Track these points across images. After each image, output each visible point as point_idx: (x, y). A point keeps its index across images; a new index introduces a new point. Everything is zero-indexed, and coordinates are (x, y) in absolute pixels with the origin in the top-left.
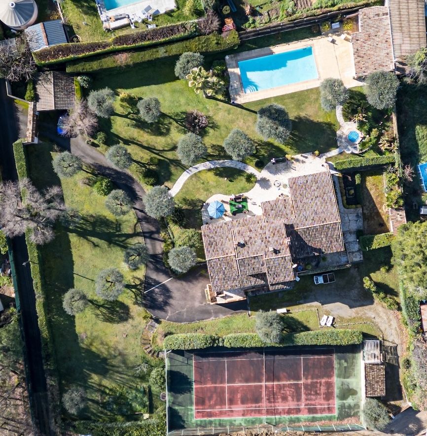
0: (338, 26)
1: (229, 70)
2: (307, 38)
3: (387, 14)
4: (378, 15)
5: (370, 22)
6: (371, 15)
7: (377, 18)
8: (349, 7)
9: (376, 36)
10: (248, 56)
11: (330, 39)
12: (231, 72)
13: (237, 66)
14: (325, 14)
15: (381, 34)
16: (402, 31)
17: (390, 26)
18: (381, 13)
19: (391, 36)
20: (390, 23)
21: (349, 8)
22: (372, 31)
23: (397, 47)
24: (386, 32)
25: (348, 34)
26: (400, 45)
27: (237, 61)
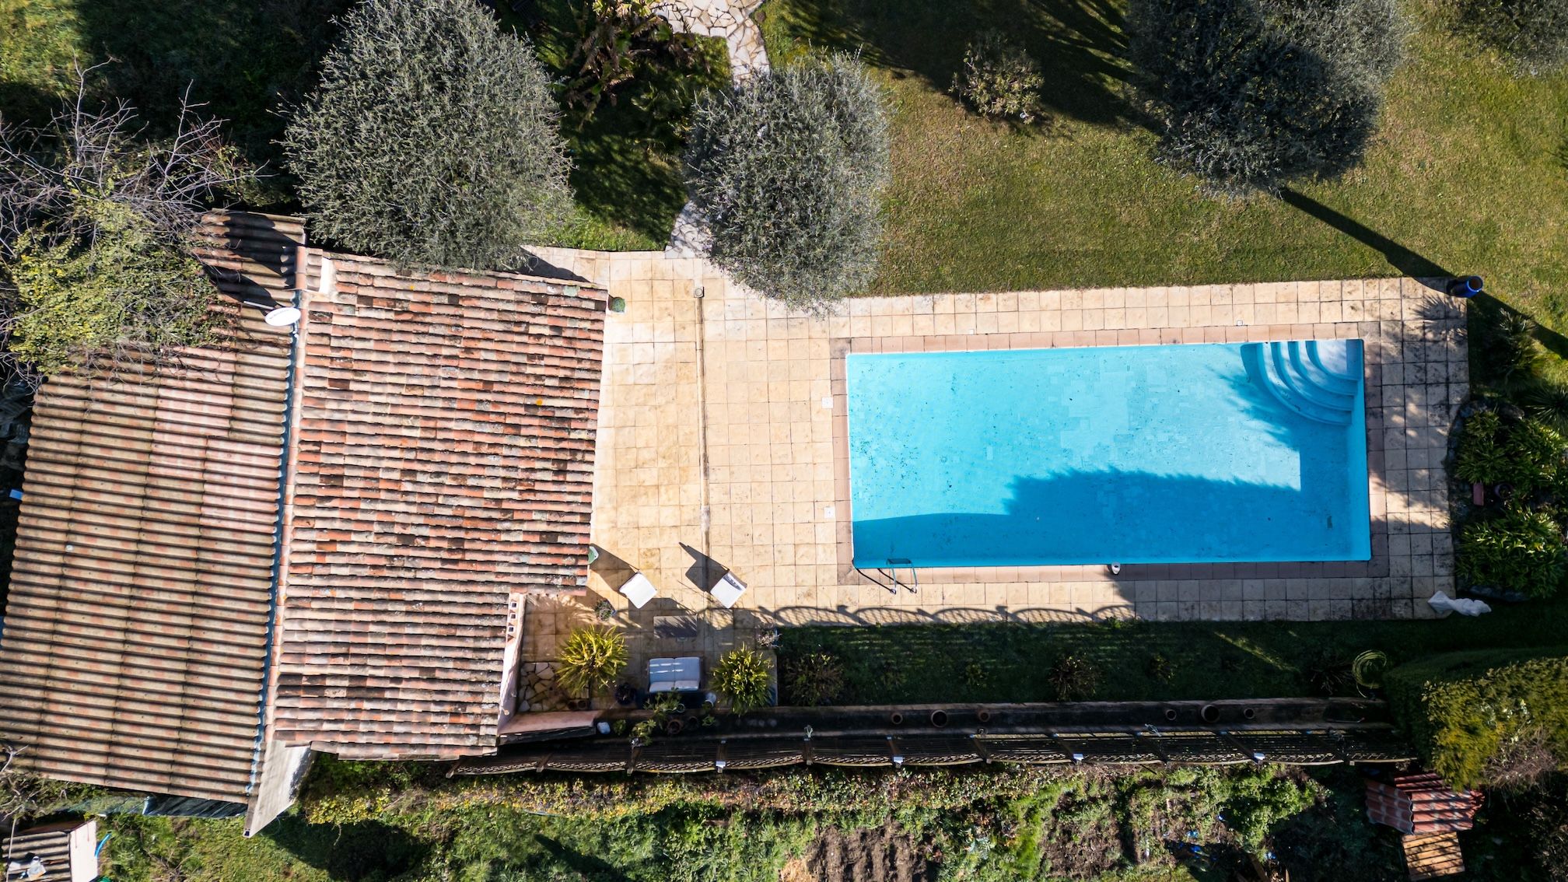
0: (659, 666)
1: (1438, 519)
2: (872, 629)
3: (290, 684)
4: (358, 689)
5: (429, 649)
6: (412, 696)
7: (376, 671)
8: (561, 788)
9: (407, 540)
10: (1296, 586)
11: (723, 593)
12: (1430, 502)
13: (1381, 531)
14: (743, 765)
15: (365, 546)
16: (203, 533)
17: (283, 592)
18: (336, 699)
19: (290, 511)
20: (282, 612)
21: (568, 777)
22: (433, 581)
23: (261, 420)
24: (324, 549)
25: (600, 605)
26: (232, 435)
27: (1378, 566)
